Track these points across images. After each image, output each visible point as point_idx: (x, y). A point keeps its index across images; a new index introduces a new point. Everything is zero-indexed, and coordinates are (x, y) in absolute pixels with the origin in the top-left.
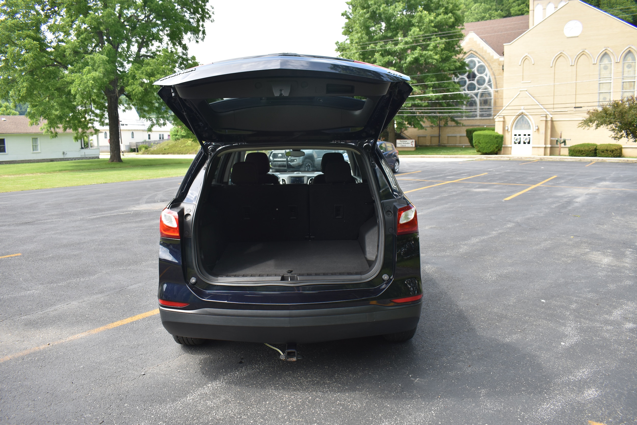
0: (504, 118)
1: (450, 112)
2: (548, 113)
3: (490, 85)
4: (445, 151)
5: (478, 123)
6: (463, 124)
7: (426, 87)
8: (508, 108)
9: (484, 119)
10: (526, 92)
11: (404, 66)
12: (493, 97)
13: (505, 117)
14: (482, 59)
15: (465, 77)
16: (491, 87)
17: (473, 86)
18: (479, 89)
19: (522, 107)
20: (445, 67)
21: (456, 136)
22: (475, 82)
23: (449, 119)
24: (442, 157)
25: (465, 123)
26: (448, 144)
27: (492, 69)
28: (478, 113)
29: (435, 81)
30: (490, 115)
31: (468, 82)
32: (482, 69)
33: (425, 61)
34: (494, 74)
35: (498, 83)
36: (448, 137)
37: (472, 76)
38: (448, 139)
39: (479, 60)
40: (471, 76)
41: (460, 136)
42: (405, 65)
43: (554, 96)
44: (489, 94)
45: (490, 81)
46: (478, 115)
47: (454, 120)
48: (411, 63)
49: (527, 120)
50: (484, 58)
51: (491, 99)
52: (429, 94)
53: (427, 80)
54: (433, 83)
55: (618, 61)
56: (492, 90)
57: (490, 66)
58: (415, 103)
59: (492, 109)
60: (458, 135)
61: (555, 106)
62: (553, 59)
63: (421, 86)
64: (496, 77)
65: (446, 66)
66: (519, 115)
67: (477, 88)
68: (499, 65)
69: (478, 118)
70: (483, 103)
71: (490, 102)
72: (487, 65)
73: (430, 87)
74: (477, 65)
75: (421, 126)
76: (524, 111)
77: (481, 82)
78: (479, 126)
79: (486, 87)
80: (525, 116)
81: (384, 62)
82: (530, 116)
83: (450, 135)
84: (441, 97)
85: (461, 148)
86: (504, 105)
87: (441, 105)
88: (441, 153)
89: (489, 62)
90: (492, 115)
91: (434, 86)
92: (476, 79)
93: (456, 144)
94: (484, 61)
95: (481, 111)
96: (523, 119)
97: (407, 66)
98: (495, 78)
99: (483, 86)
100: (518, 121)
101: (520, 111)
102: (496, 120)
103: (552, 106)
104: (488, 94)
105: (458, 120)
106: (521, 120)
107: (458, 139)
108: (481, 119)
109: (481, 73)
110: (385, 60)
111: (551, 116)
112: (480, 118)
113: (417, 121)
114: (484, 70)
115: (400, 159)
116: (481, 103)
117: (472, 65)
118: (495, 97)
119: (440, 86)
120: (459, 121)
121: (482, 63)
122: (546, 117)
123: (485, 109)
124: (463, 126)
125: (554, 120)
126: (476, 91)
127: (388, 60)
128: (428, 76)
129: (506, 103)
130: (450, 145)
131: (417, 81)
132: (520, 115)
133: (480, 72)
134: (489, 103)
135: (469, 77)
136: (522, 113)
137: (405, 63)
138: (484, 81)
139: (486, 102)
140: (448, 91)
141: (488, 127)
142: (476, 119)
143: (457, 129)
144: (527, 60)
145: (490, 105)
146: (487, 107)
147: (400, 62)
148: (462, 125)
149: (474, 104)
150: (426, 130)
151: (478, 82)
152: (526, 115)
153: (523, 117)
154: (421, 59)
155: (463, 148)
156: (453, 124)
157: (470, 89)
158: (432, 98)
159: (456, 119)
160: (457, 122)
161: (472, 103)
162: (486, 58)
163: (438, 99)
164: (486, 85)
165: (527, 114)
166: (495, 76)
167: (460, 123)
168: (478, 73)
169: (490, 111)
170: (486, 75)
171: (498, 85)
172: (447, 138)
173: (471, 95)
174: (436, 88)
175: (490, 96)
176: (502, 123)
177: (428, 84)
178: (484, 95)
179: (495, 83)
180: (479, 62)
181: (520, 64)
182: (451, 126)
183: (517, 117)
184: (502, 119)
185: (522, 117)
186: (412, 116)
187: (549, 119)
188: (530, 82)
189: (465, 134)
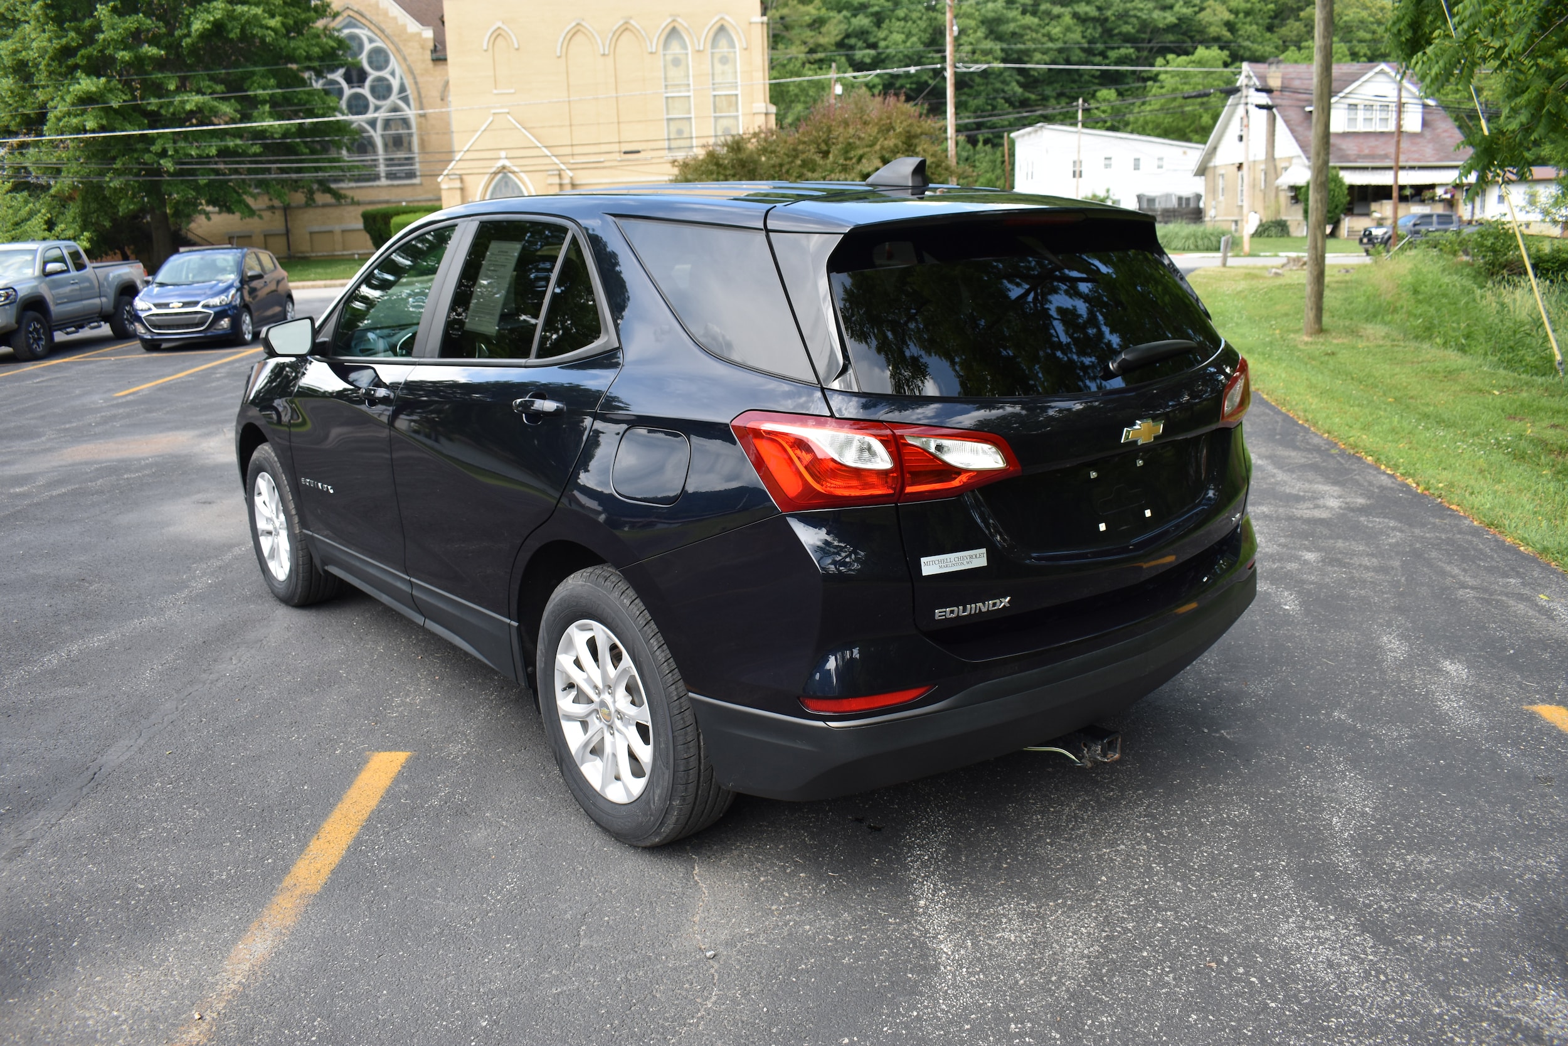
0: (462, 180)
1: (317, 170)
2: (563, 167)
3: (405, 100)
4: (320, 270)
5: (384, 196)
6: (353, 199)
7: (254, 102)
8: (469, 156)
9: (398, 186)
10: (509, 117)
11: (184, 44)
12: (414, 130)
13: (465, 177)
14: (377, 31)
15: (338, 76)
16: (408, 105)
17: (361, 102)
18: (377, 108)
19: (503, 154)
20: (294, 49)
21: (331, 232)
22: (365, 91)
23: (315, 186)
24: (319, 287)
25: (359, 195)
26: (312, 251)
27: (405, 59)
28: (382, 169)
29: (272, 88)
30: (411, 175)
31: (348, 91)
32: (379, 58)
33: (243, 30)
34: (411, 71)
35: (423, 95)
36: (311, 233)
37: (356, 76)
38: (311, 241)
39: (370, 34)
40: (354, 74)
41: (343, 231)
42: (189, 40)
43: (571, 125)
44: (405, 122)
45: (402, 89)
46: (383, 174)
47: (329, 191)
48: (204, 36)
49: (516, 184)
50: (382, 31)
51: (410, 135)
52: (264, 120)
53: (253, 82)
54: (270, 92)
55: (701, 48)
56: (411, 113)
57: (398, 50)
58: (227, 148)
59: (417, 160)
60: (337, 228)
61: (577, 150)
62: (561, 39)
63: (237, 99)
64: (420, 79)
65: (299, 48)
66: (496, 173)
67: (372, 107)
68: (423, 48)
69: (383, 182)
70: (391, 144)
71: (410, 143)
72: (391, 46)
73: (264, 102)
74: (368, 47)
75: (248, 206)
76: (507, 163)
77: (382, 90)
78: (387, 202)
79: (395, 103)
80: (510, 175)
81: (125, 29)
82: (522, 175)
83: (316, 229)
84: (294, 130)
85: (348, 260)
86: (456, 148)
87: (290, 150)
88: (312, 276)
89: (396, 39)
90: (418, 173)
91: (274, 102)
92: (368, 83)
93: (335, 250)
94: (383, 37)
95: (388, 166)
96: (506, 183)
97: (193, 44)
98: (416, 83)
99: (387, 103)
100: (495, 188)
101: (500, 164)
102: (444, 186)
103: (568, 150)
104: (400, 122)
105: (342, 188)
106: (503, 184)
107: (338, 237)
108: (392, 186)
109: (379, 68)
110: (126, 25)
111: (570, 173)
112: (389, 182)
113: (235, 195)
114: (387, 62)
115: (296, 294)
116: (386, 145)
117: (354, 45)
118: (420, 127)
119: (287, 100)
120: (343, 192)
121: (379, 44)
122: (560, 175)
123: (399, 159)
124: (354, 203)
125: (577, 182)
126: (370, 115)
127: (136, 25)
128: (253, 73)
129: (462, 144)
130: (320, 254)
131: (226, 86)
132: (499, 172)
133: (375, 64)
134: (405, 144)
135: (348, 78)
136: (504, 167)
137: (188, 35)
138: (389, 88)
139: (397, 142)
140: (310, 113)
141: (411, 205)
142: (378, 186)
143: (335, 212)
144: (500, 38)
145: (410, 150)
146: (401, 155)
147: (170, 34)
148: (349, 200)
149: (369, 148)
150: (260, 217)
151: (373, 90)
152: (513, 172)
153: (505, 176)
154: (230, 26)
155: (354, 260)
156: (328, 198)
157: (354, 110)
158: (272, 133)
159: (333, 186)
160: (338, 196)
161: (364, 145)
162: (388, 31)
163: (286, 134)
164: (394, 98)
165: (516, 169)
166: (415, 78)
167: (345, 197)
168: (372, 67)
169: (412, 164)
170: (393, 74)
171: (424, 101)
172: (308, 237)
173: (360, 125)
174: (279, 108)
175: (408, 126)
176: (458, 192)
177: (256, 96)
178: (392, 124)
179: (416, 94)
180: (371, 41)
181: (485, 47)
182: (325, 206)
183: (493, 179)
184: (458, 184)
185: (503, 178)
186: (220, 180)
187: (566, 181)
188: (512, 91)
189: (360, 225)
